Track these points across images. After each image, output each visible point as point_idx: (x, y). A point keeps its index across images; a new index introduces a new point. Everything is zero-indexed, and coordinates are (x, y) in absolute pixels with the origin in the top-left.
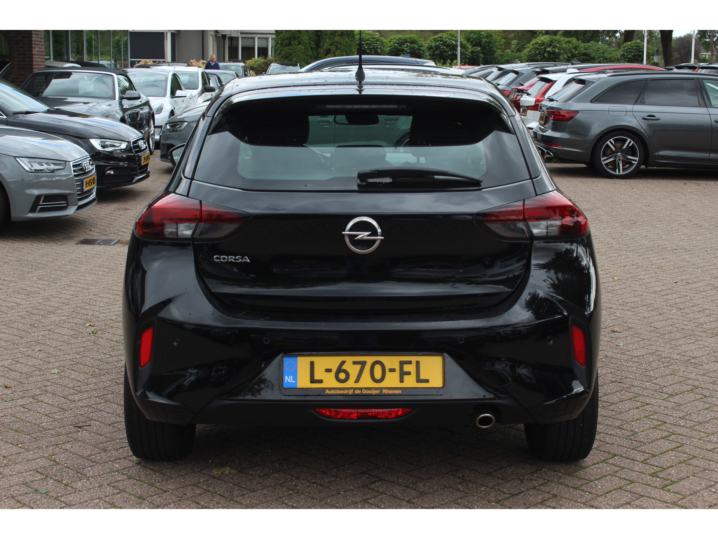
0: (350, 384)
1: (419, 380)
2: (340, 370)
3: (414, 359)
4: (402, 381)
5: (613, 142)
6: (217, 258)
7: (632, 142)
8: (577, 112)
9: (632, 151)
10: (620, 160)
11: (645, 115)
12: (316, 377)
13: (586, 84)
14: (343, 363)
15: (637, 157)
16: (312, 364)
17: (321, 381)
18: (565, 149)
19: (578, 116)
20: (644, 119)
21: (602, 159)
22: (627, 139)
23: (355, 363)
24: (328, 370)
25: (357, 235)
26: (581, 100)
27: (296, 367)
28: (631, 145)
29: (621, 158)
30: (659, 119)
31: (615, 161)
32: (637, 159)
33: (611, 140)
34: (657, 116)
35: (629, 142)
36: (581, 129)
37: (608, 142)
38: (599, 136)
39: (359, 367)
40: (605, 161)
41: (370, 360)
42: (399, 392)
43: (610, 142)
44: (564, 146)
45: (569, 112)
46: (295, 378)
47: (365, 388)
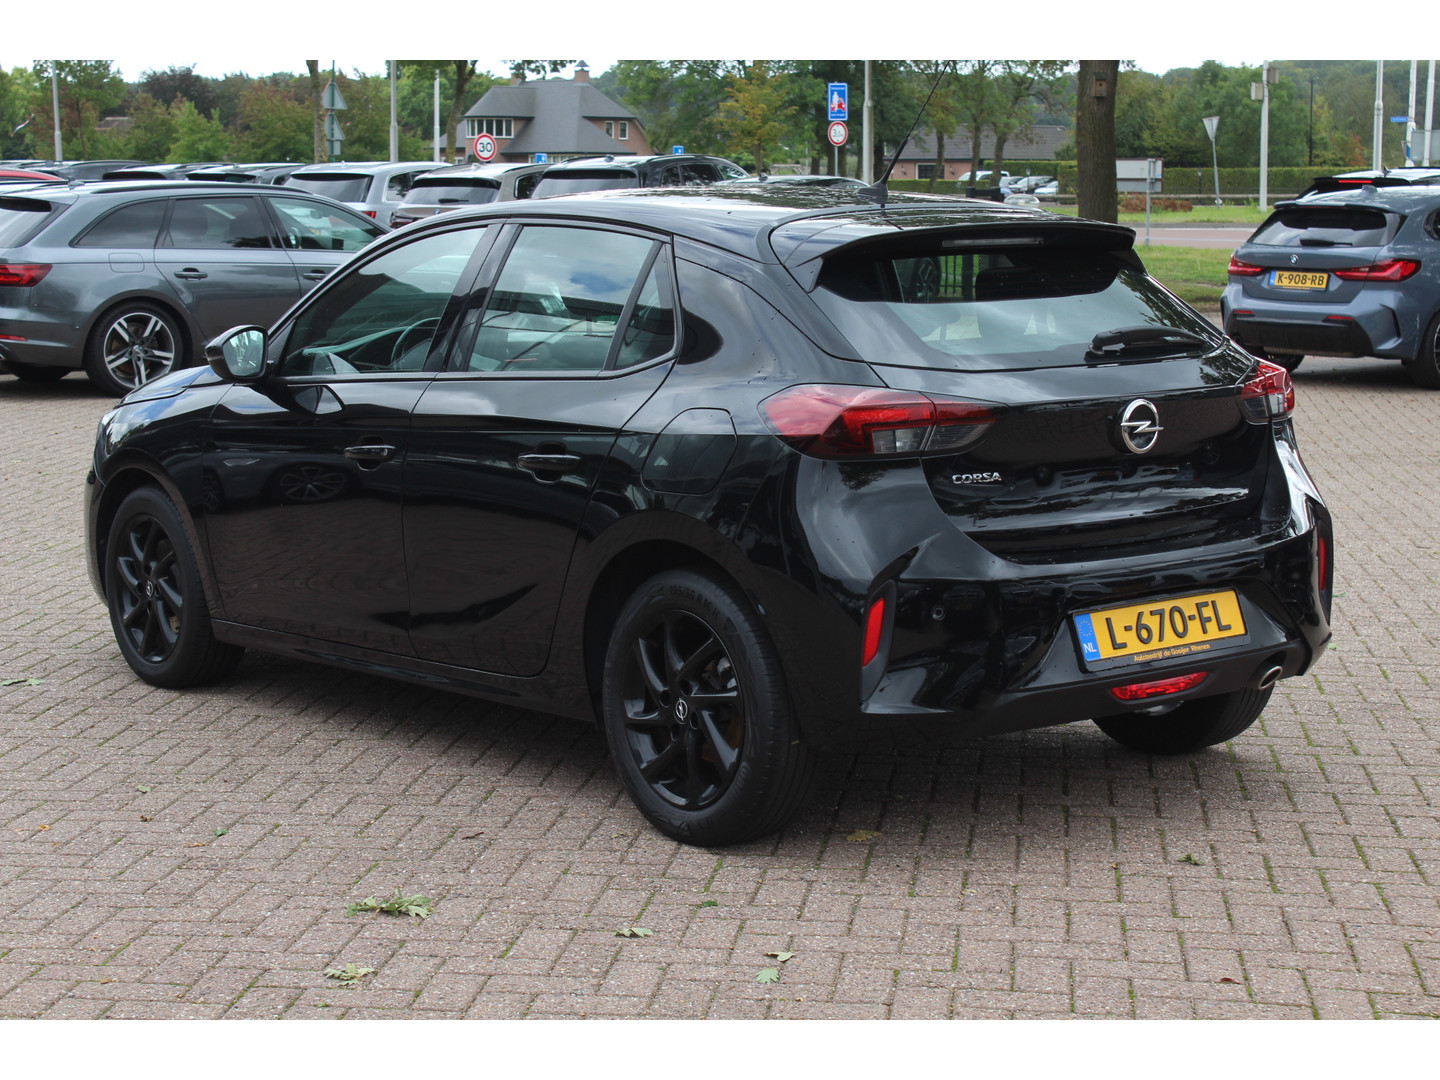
0: (1155, 644)
1: (1221, 628)
2: (1140, 626)
3: (1208, 598)
4: (1205, 631)
5: (125, 324)
6: (958, 479)
7: (160, 323)
8: (47, 267)
9: (160, 340)
10: (139, 359)
11: (179, 269)
12: (1119, 640)
13: (53, 209)
14: (1140, 615)
15: (169, 351)
16: (1108, 621)
17: (1124, 645)
18: (31, 342)
19: (50, 277)
20: (179, 276)
21: (107, 359)
22: (151, 318)
23: (1152, 613)
24: (1127, 629)
25: (1138, 427)
26: (50, 243)
27: (1092, 629)
28: (158, 328)
29: (142, 355)
30: (205, 276)
31: (129, 363)
32: (171, 355)
33: (121, 320)
34: (202, 269)
35: (155, 323)
36: (59, 301)
37: (116, 325)
38: (98, 314)
39: (1157, 617)
40: (112, 363)
41: (1166, 606)
42: (1206, 647)
43: (120, 325)
44: (27, 338)
45: (30, 266)
46: (1095, 646)
47: (1174, 647)
